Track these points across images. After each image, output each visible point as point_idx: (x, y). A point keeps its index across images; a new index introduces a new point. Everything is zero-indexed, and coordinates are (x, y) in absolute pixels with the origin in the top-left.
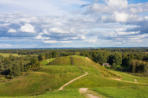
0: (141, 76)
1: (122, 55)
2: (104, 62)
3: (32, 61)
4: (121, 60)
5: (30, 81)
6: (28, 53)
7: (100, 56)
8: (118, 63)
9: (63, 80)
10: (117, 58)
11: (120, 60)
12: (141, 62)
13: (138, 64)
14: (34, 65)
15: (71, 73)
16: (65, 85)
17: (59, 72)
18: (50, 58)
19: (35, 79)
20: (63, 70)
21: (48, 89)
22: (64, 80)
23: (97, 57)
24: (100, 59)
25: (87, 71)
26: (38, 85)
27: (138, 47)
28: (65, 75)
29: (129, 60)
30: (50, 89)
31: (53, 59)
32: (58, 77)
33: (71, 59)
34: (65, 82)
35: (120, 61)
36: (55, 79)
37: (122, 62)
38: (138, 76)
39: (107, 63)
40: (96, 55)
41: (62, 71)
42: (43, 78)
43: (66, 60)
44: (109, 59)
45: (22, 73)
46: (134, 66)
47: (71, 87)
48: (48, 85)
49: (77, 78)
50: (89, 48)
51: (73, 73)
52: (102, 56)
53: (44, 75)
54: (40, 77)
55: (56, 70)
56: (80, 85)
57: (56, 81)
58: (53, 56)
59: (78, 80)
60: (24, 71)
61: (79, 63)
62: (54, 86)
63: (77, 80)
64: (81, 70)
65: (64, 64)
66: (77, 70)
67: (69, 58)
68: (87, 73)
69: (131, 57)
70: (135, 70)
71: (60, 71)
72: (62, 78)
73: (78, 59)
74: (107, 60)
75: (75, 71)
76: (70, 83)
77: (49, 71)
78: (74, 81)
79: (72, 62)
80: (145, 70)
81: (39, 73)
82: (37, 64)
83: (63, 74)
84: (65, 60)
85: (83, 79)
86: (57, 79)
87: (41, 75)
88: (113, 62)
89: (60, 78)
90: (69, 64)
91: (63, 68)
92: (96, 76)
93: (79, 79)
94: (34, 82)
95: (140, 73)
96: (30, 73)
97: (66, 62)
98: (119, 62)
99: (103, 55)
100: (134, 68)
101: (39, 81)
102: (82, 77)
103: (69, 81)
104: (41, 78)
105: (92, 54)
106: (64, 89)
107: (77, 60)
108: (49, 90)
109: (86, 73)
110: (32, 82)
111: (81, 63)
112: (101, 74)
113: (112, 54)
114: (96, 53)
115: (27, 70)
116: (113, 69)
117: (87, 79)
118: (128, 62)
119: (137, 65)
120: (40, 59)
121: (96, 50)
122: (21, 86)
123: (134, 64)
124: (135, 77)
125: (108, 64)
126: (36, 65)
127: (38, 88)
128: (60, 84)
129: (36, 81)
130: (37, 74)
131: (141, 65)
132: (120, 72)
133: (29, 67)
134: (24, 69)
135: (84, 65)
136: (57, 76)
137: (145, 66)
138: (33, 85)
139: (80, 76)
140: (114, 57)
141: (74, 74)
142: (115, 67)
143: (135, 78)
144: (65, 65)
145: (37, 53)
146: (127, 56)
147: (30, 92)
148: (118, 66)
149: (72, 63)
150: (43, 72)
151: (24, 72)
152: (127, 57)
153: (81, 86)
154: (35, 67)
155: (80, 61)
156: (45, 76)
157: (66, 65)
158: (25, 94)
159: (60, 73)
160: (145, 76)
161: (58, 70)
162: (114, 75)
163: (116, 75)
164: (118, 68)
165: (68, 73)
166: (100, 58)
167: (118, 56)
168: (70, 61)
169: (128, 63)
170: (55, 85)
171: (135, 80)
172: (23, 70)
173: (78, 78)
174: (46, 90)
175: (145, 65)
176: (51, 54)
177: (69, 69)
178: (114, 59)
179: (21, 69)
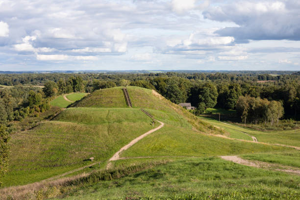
0: (263, 131)
1: (218, 87)
2: (180, 101)
3: (30, 98)
4: (216, 98)
5: (46, 141)
6: (14, 82)
7: (173, 88)
8: (210, 103)
9: (115, 137)
10: (209, 93)
11: (213, 97)
12: (259, 100)
13: (254, 106)
14: (37, 106)
15: (132, 124)
16: (122, 149)
17: (106, 121)
18: (68, 92)
19: (56, 137)
20: (114, 116)
21: (87, 159)
22: (118, 138)
23: (166, 91)
24: (172, 94)
25: (162, 118)
26: (63, 150)
27: (240, 71)
28: (120, 128)
29: (231, 97)
30: (92, 158)
31: (75, 93)
32: (106, 133)
33: (124, 94)
34: (123, 143)
35: (214, 99)
36: (99, 137)
37: (217, 101)
38: (255, 129)
39: (187, 102)
40: (164, 85)
41: (112, 118)
42: (73, 135)
43: (114, 96)
44: (190, 94)
45: (12, 125)
46: (246, 108)
47: (136, 153)
48: (86, 150)
49: (145, 135)
50: (139, 71)
51: (135, 124)
52: (178, 89)
53: (74, 128)
54: (65, 131)
55: (100, 118)
56: (154, 148)
57: (102, 141)
58: (74, 88)
59: (148, 138)
60: (15, 120)
61: (141, 102)
62: (99, 152)
63: (145, 139)
64: (150, 118)
65: (110, 104)
66: (143, 117)
67: (121, 92)
68: (163, 124)
69: (236, 90)
70: (248, 116)
71: (108, 119)
72: (113, 134)
73: (139, 94)
74: (187, 97)
75: (139, 119)
76: (133, 146)
77: (84, 119)
78: (140, 141)
79: (126, 100)
80: (269, 117)
81: (63, 124)
82: (42, 105)
83: (116, 125)
84: (112, 96)
85: (158, 135)
86: (104, 136)
87: (68, 128)
88: (201, 101)
89: (109, 135)
90: (121, 105)
91: (113, 113)
92: (182, 130)
93: (148, 135)
94: (54, 144)
95: (258, 123)
96: (43, 124)
97: (114, 100)
98: (212, 101)
99: (180, 86)
100: (245, 112)
101: (66, 142)
102: (155, 132)
103: (130, 141)
104: (69, 135)
105: (156, 84)
106: (121, 157)
107: (137, 96)
108: (90, 160)
109: (161, 124)
110: (49, 143)
111: (147, 101)
112: (190, 125)
113: (198, 85)
114: (165, 81)
115: (22, 117)
116: (201, 115)
117: (166, 136)
118: (230, 101)
119: (251, 106)
120: (48, 93)
121: (157, 75)
122: (25, 152)
123: (246, 105)
124: (251, 131)
125: (189, 104)
126: (39, 106)
127: (64, 155)
128: (112, 148)
129: (59, 140)
130: (59, 125)
131: (259, 106)
132: (216, 121)
133: (25, 112)
134: (15, 115)
135: (152, 107)
136: (103, 130)
137: (269, 110)
138: (52, 150)
139: (149, 129)
140: (202, 89)
141: (137, 124)
142: (203, 111)
143: (251, 134)
144: (114, 107)
145: (32, 81)
146: (227, 88)
147: (47, 164)
148: (209, 109)
149: (128, 102)
150: (70, 121)
151: (16, 122)
152: (229, 91)
153: (158, 151)
154: (38, 112)
155: (144, 98)
156: (77, 129)
157: (116, 105)
158: (36, 169)
159: (109, 122)
160: (269, 129)
161: (102, 117)
162: (210, 128)
163: (215, 128)
164: (210, 113)
165: (125, 123)
166: (173, 92)
167: (210, 88)
168: (124, 97)
169: (229, 103)
170: (100, 149)
171: (253, 138)
172: (13, 118)
173: (148, 133)
174: (82, 160)
175: (268, 107)
176: (71, 83)
177: (126, 116)
178: (202, 94)
179: (9, 116)
